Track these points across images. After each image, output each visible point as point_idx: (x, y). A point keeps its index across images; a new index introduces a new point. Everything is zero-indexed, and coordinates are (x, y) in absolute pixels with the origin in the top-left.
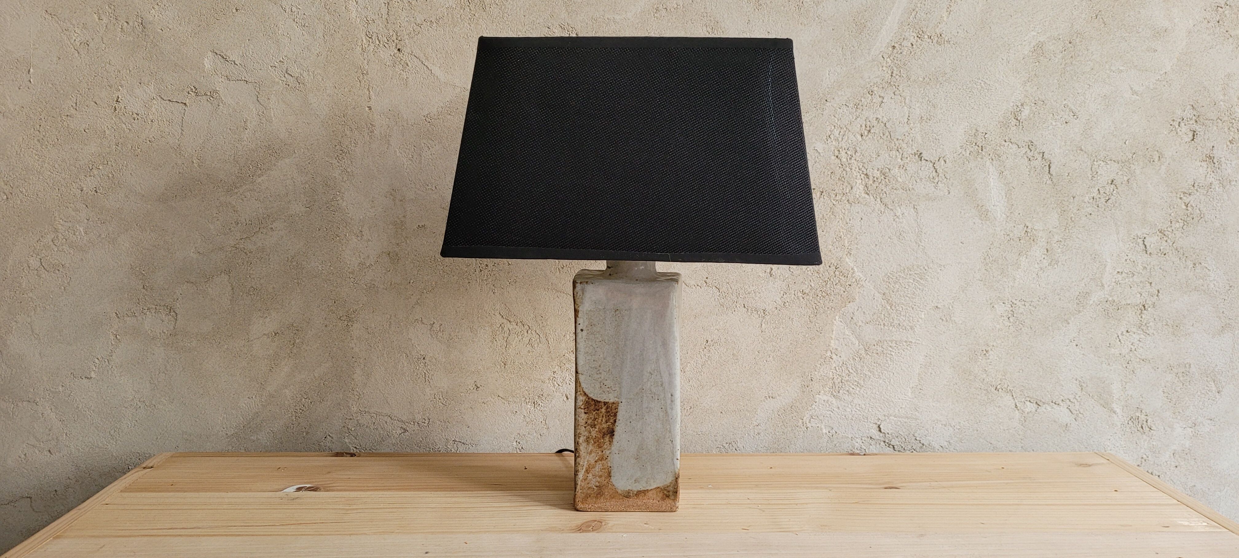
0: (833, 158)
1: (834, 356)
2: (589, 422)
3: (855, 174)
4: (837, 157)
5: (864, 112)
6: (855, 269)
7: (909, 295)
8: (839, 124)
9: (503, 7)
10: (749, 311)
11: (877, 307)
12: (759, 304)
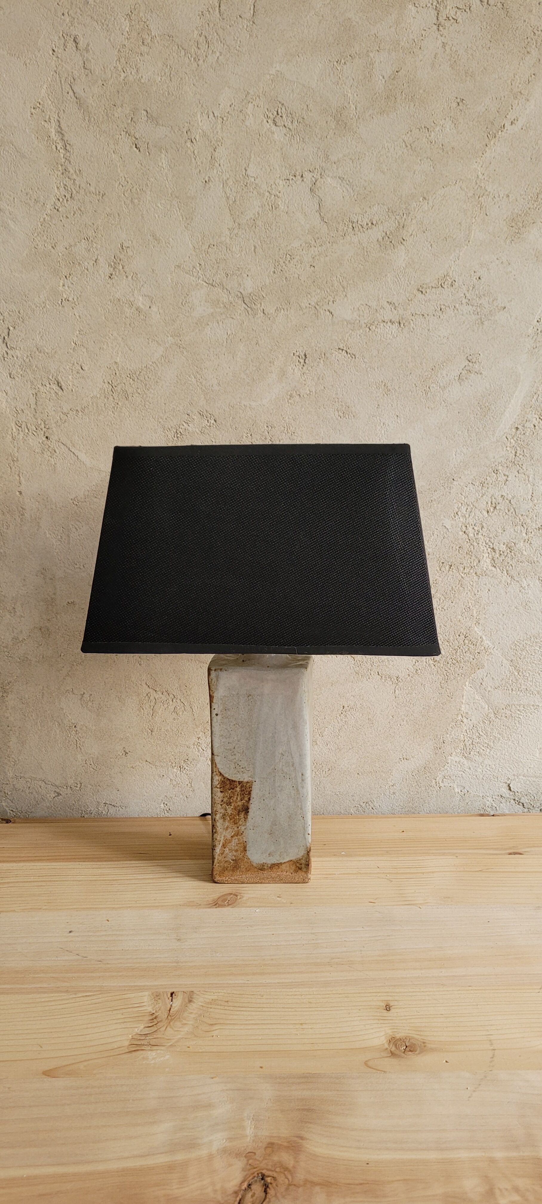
0: (461, 533)
1: (465, 720)
2: (225, 800)
3: (482, 548)
4: (465, 532)
5: (489, 490)
6: (484, 637)
7: (535, 662)
8: (465, 501)
9: (145, 396)
10: (383, 678)
11: (505, 673)
12: (392, 672)
